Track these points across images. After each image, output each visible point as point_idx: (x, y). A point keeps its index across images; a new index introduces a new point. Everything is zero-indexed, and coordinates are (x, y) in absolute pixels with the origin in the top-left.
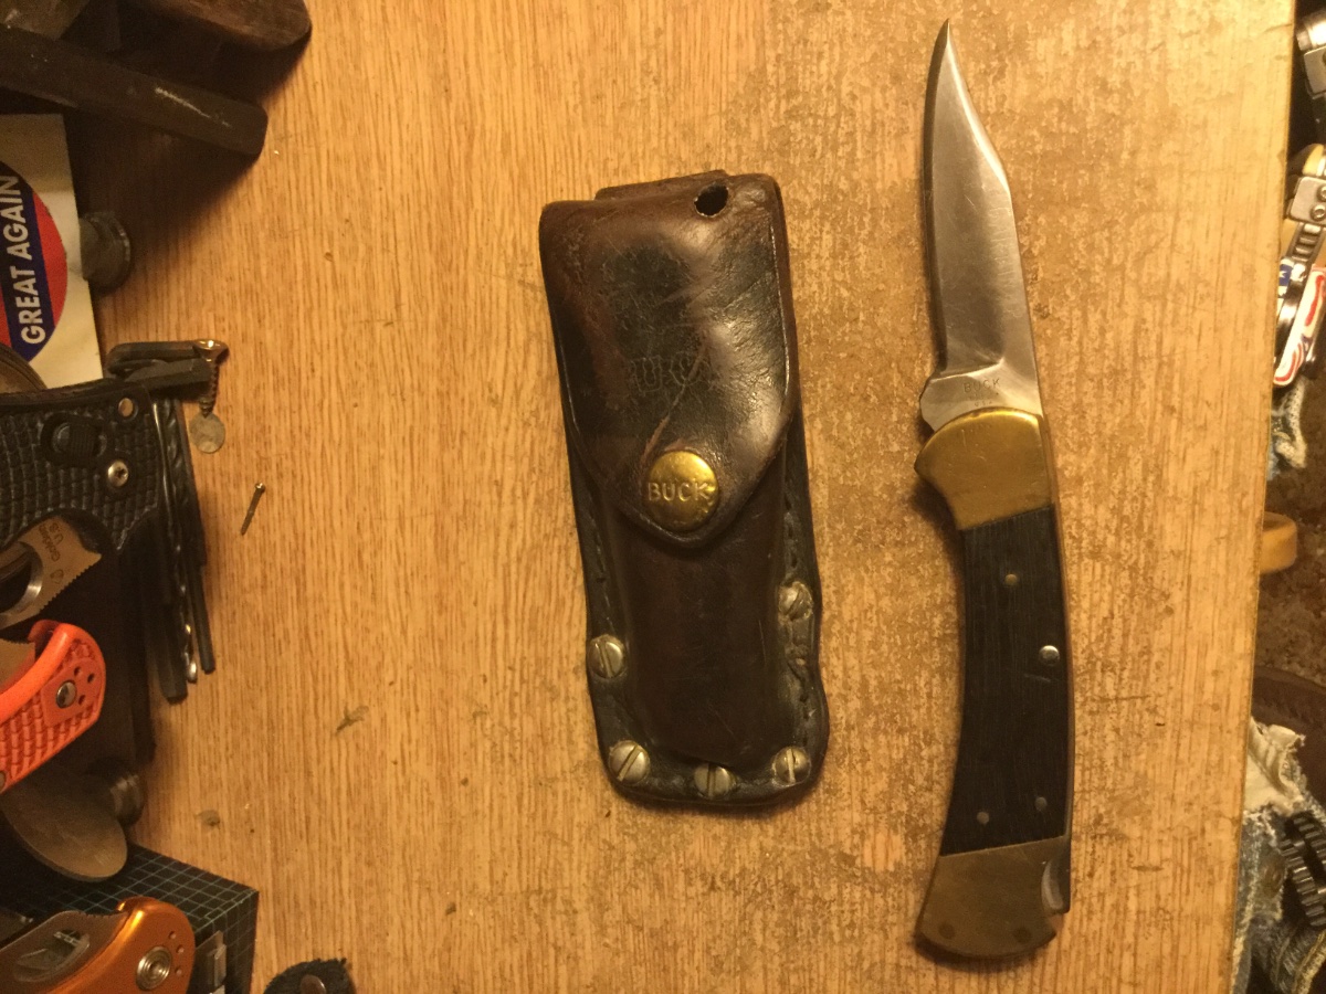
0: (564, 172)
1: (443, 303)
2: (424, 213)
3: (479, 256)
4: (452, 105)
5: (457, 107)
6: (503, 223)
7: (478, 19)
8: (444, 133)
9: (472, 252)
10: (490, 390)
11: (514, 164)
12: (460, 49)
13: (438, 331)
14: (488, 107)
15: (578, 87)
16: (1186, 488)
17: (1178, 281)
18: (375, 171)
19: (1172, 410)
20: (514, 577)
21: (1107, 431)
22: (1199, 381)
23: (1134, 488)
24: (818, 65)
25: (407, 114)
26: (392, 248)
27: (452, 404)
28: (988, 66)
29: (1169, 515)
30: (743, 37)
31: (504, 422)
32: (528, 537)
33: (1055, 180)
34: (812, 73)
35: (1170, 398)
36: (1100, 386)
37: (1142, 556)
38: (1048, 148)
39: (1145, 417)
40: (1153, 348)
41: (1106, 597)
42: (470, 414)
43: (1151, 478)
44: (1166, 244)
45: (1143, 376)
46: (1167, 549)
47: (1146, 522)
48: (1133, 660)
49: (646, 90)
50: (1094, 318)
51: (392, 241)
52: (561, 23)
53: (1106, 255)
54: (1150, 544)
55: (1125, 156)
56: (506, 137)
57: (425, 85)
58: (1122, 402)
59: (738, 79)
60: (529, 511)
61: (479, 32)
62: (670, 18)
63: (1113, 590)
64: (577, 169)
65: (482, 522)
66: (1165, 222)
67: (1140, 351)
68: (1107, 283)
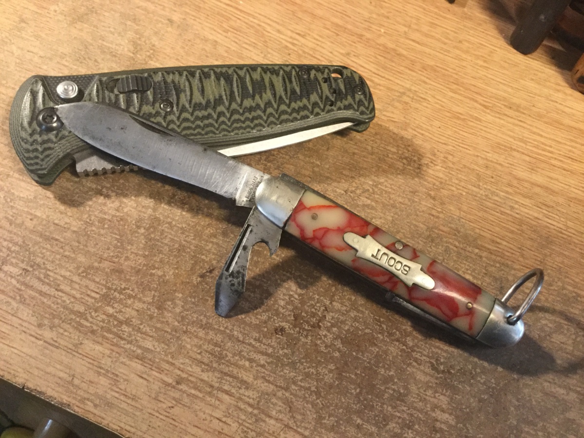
0: (454, 136)
1: (407, 58)
2: (454, 72)
3: (425, 82)
4: (503, 107)
5: (501, 108)
6: (437, 99)
7: (541, 136)
8: (490, 97)
9: (428, 81)
10: (355, 56)
11: (466, 117)
12: (529, 122)
13: (394, 50)
14: (498, 120)
15: (495, 161)
16: (121, 370)
17: (264, 421)
18: (481, 63)
19: (178, 383)
20: (252, 19)
21: (184, 337)
22: (189, 408)
23: (138, 338)
24: (471, 274)
25: (505, 88)
26: (442, 52)
27: (354, 37)
28: (442, 364)
29: (108, 352)
30: (498, 245)
31: (335, 53)
32: (269, 35)
33: (359, 372)
34: (467, 270)
35: (188, 385)
36: (216, 345)
37: (88, 325)
38: (380, 377)
39: (183, 364)
40: (226, 387)
41: (74, 292)
42: (346, 42)
43: (139, 351)
44: (291, 423)
45: (210, 374)
46: (86, 342)
47: (111, 336)
48: (20, 290)
49: (484, 189)
50: (262, 360)
51: (445, 53)
52: (529, 168)
53: (299, 383)
54: (93, 332)
55: (359, 421)
56: (480, 120)
57: (516, 100)
58: (200, 353)
59: (475, 233)
60: (283, 41)
61: (534, 133)
62: (517, 216)
63: (74, 297)
64: (454, 142)
65: (288, 21)
66: (306, 428)
67: (228, 378)
68: (281, 376)
